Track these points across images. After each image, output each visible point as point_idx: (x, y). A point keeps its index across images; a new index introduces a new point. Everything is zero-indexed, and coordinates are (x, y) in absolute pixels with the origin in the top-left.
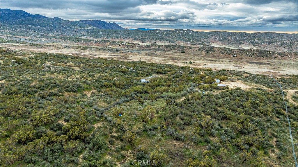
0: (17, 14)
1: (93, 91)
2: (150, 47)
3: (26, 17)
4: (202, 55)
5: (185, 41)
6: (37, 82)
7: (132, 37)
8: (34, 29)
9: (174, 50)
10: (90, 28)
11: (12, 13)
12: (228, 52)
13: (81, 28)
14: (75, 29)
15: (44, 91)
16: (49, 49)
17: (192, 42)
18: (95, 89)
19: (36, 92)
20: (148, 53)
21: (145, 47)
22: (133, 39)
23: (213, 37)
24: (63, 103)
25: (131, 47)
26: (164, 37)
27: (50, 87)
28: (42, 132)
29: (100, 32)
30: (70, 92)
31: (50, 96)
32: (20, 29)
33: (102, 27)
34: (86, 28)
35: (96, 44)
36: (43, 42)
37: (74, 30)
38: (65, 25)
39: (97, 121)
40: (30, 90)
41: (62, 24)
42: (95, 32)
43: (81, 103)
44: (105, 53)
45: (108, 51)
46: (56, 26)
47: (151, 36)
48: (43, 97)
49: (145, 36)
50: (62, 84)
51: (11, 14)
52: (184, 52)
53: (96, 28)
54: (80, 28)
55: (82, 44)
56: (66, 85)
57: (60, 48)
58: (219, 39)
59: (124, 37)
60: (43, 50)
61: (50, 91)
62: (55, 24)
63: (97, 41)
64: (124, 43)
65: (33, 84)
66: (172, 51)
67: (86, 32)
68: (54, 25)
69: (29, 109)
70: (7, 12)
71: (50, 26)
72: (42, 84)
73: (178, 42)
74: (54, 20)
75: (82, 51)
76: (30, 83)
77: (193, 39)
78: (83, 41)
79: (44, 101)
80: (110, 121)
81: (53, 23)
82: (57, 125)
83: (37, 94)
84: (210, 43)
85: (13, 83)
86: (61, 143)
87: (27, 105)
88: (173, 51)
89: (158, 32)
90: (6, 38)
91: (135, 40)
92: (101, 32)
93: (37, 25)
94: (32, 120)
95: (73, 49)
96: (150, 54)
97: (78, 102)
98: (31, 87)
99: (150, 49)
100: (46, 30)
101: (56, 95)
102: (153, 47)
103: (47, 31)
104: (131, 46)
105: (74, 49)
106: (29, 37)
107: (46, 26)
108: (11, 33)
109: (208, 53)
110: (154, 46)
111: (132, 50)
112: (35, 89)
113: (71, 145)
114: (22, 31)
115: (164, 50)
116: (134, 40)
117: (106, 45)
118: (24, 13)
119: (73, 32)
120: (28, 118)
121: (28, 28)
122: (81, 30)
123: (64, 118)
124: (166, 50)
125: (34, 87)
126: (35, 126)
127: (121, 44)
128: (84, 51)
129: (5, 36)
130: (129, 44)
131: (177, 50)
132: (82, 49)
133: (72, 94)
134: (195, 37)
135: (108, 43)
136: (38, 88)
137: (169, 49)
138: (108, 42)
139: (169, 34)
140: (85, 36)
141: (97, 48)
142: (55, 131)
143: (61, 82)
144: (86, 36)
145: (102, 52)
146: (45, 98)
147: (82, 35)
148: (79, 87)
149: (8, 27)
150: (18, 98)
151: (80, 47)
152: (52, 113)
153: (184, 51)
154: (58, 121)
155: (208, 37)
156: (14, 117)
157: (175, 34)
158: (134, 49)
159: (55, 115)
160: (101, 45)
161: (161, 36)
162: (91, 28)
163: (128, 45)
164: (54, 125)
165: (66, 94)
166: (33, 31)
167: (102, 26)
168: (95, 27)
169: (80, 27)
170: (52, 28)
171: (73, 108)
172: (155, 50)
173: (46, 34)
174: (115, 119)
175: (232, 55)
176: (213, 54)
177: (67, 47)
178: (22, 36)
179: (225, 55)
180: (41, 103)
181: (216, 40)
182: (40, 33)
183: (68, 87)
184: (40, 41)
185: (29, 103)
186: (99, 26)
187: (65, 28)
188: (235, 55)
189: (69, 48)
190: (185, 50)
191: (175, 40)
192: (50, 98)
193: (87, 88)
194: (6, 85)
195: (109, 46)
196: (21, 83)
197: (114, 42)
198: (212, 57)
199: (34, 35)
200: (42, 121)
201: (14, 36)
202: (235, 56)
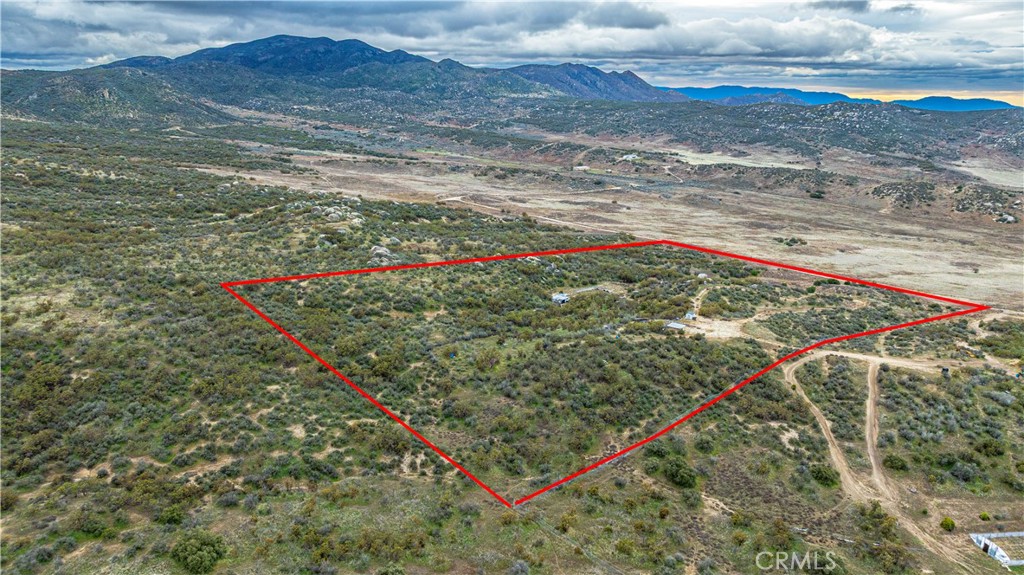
0: (346, 53)
1: (442, 312)
2: (708, 174)
3: (369, 59)
4: (882, 211)
5: (861, 148)
6: (353, 289)
7: (669, 131)
8: (383, 100)
9: (788, 187)
10: (544, 95)
11: (334, 48)
12: (989, 204)
13: (515, 96)
14: (497, 97)
15: (361, 306)
16: (411, 173)
17: (882, 156)
18: (445, 309)
19: (349, 306)
20: (692, 197)
21: (695, 173)
22: (672, 137)
23: (982, 135)
24: (381, 328)
25: (648, 171)
26: (784, 131)
27: (371, 300)
28: (345, 363)
29: (572, 108)
30: (401, 310)
31: (368, 314)
32: (348, 101)
33: (586, 88)
34: (531, 96)
35: (546, 156)
36: (401, 145)
37: (495, 101)
38: (469, 86)
39: (418, 359)
40: (341, 302)
41: (461, 83)
42: (557, 109)
43: (408, 331)
44: (559, 192)
45: (571, 185)
46: (444, 89)
47: (736, 126)
48: (357, 316)
49: (716, 125)
50: (391, 295)
51: (331, 51)
52: (819, 197)
53: (562, 94)
54: (513, 95)
55: (505, 155)
56: (398, 298)
57: (439, 171)
58: (1005, 142)
59: (643, 129)
60: (395, 176)
61: (371, 306)
62: (444, 81)
63: (550, 147)
64: (630, 157)
65: (348, 291)
66: (780, 190)
67: (529, 110)
68: (438, 86)
69: (334, 333)
70: (321, 49)
71: (427, 90)
72: (361, 293)
73: (830, 152)
74: (440, 71)
75: (496, 183)
76: (343, 291)
77: (894, 142)
78: (510, 144)
79: (357, 323)
80: (434, 362)
81: (436, 80)
82: (365, 358)
83: (350, 310)
84: (958, 158)
85: (319, 287)
86: (362, 377)
87: (334, 326)
88: (785, 190)
89: (767, 112)
90: (314, 131)
91: (677, 141)
92: (576, 108)
93: (393, 88)
94: (336, 348)
95: (472, 176)
96: (698, 198)
97: (403, 330)
98: (344, 297)
99: (709, 178)
100: (417, 102)
101: (377, 314)
102: (721, 175)
103: (417, 106)
104: (652, 167)
105: (475, 175)
106: (366, 127)
107: (416, 88)
108: (325, 116)
109: (906, 205)
110: (725, 169)
111: (649, 182)
112: (348, 302)
113: (372, 380)
114: (352, 107)
115: (752, 185)
116: (671, 141)
117: (575, 160)
118: (363, 47)
119: (492, 109)
120: (332, 344)
121: (368, 98)
122: (514, 101)
123: (375, 350)
124: (761, 185)
125: (348, 297)
126: (339, 355)
127: (620, 159)
128: (502, 181)
129: (310, 125)
130: (644, 161)
131: (800, 189)
132: (496, 177)
133: (404, 314)
134: (905, 133)
135: (581, 155)
136: (353, 300)
137: (770, 182)
138: (582, 151)
139: (806, 120)
140: (522, 125)
141: (539, 173)
142: (361, 364)
143: (391, 291)
144: (526, 122)
145: (553, 188)
146: (360, 318)
147: (515, 121)
148: (419, 303)
149: (321, 94)
150: (323, 315)
151: (492, 169)
152: (361, 341)
153: (823, 193)
154: (367, 352)
155: (961, 135)
156: (317, 341)
157: (825, 122)
158: (656, 178)
159: (365, 344)
160: (559, 160)
161: (772, 129)
162: (546, 93)
163: (641, 165)
164: (361, 356)
165: (394, 314)
166: (380, 109)
167: (586, 84)
168: (559, 93)
169: (514, 92)
170: (433, 95)
171: (392, 338)
172: (725, 184)
173: (414, 115)
174: (443, 360)
175: (1001, 215)
176: (926, 208)
177: (458, 167)
178: (352, 123)
179: (969, 215)
180: (351, 326)
181: (989, 147)
182: (398, 115)
183: (400, 301)
184: (393, 142)
185: (337, 324)
186: (575, 84)
187: (468, 94)
188: (1011, 218)
189: (462, 171)
190: (826, 190)
191: (821, 145)
192: (367, 318)
193: (432, 307)
194: (309, 291)
195: (580, 165)
196: (330, 288)
197: (600, 151)
198: (914, 219)
199: (381, 122)
200: (348, 350)
201: (331, 126)
202: (1009, 222)
